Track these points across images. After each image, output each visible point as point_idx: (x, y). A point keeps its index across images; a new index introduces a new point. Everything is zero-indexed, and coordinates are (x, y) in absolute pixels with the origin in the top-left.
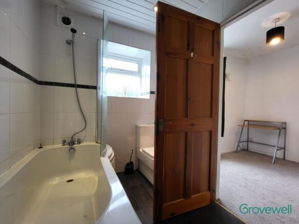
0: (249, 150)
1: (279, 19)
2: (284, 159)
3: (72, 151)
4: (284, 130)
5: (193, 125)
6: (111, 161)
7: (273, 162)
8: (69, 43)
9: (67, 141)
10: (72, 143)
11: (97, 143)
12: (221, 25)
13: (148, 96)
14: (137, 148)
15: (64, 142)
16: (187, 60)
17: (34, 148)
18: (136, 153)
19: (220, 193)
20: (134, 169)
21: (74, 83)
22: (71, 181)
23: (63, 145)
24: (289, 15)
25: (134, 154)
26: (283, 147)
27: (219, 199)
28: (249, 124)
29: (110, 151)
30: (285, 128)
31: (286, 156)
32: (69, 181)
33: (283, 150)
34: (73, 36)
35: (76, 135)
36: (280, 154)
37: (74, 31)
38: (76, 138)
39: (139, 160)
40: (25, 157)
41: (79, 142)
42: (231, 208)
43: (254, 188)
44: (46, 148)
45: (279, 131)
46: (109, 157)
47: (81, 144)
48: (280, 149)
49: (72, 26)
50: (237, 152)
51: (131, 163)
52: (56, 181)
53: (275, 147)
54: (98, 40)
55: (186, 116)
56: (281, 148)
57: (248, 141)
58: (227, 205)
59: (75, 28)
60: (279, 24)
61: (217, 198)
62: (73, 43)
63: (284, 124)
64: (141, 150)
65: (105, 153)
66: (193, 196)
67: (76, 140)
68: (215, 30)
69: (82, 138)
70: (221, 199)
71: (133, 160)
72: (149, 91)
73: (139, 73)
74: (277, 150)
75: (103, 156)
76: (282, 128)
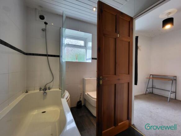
0: (153, 93)
1: (170, 13)
2: (175, 99)
3: (45, 94)
4: (175, 81)
5: (119, 79)
6: (67, 101)
7: (168, 101)
8: (44, 30)
9: (42, 88)
10: (45, 89)
11: (60, 89)
12: (134, 18)
13: (90, 61)
14: (84, 92)
15: (40, 89)
16: (115, 39)
17: (23, 93)
18: (83, 95)
19: (134, 121)
20: (82, 105)
21: (46, 54)
22: (45, 112)
23: (40, 91)
24: (176, 11)
25: (82, 96)
26: (175, 91)
27: (134, 124)
28: (153, 77)
29: (67, 94)
30: (176, 80)
31: (177, 97)
32: (43, 112)
33: (175, 93)
34: (46, 27)
35: (48, 85)
36: (173, 96)
37: (46, 23)
38: (47, 86)
39: (85, 99)
40: (17, 98)
41: (49, 89)
42: (141, 131)
43: (156, 118)
44: (30, 92)
45: (172, 81)
46: (66, 99)
47: (51, 90)
48: (172, 92)
49: (45, 20)
50: (146, 94)
51: (80, 101)
52: (35, 112)
53: (169, 91)
54: (60, 28)
55: (115, 74)
56: (174, 92)
57: (153, 88)
58: (138, 128)
59: (47, 22)
60: (170, 16)
61: (132, 124)
62: (46, 31)
63: (175, 77)
64: (86, 93)
65: (64, 95)
66: (119, 124)
67: (48, 88)
68: (130, 21)
69: (51, 86)
70: (135, 124)
71: (82, 99)
72: (91, 57)
73: (85, 47)
74: (171, 93)
75: (63, 98)
76: (174, 80)
